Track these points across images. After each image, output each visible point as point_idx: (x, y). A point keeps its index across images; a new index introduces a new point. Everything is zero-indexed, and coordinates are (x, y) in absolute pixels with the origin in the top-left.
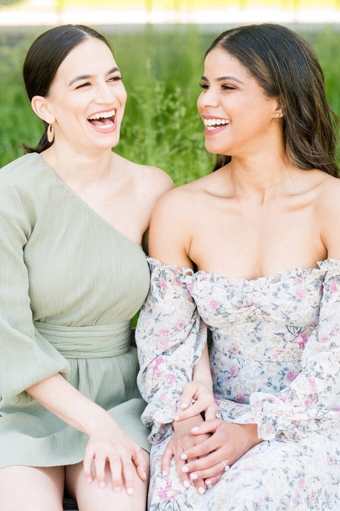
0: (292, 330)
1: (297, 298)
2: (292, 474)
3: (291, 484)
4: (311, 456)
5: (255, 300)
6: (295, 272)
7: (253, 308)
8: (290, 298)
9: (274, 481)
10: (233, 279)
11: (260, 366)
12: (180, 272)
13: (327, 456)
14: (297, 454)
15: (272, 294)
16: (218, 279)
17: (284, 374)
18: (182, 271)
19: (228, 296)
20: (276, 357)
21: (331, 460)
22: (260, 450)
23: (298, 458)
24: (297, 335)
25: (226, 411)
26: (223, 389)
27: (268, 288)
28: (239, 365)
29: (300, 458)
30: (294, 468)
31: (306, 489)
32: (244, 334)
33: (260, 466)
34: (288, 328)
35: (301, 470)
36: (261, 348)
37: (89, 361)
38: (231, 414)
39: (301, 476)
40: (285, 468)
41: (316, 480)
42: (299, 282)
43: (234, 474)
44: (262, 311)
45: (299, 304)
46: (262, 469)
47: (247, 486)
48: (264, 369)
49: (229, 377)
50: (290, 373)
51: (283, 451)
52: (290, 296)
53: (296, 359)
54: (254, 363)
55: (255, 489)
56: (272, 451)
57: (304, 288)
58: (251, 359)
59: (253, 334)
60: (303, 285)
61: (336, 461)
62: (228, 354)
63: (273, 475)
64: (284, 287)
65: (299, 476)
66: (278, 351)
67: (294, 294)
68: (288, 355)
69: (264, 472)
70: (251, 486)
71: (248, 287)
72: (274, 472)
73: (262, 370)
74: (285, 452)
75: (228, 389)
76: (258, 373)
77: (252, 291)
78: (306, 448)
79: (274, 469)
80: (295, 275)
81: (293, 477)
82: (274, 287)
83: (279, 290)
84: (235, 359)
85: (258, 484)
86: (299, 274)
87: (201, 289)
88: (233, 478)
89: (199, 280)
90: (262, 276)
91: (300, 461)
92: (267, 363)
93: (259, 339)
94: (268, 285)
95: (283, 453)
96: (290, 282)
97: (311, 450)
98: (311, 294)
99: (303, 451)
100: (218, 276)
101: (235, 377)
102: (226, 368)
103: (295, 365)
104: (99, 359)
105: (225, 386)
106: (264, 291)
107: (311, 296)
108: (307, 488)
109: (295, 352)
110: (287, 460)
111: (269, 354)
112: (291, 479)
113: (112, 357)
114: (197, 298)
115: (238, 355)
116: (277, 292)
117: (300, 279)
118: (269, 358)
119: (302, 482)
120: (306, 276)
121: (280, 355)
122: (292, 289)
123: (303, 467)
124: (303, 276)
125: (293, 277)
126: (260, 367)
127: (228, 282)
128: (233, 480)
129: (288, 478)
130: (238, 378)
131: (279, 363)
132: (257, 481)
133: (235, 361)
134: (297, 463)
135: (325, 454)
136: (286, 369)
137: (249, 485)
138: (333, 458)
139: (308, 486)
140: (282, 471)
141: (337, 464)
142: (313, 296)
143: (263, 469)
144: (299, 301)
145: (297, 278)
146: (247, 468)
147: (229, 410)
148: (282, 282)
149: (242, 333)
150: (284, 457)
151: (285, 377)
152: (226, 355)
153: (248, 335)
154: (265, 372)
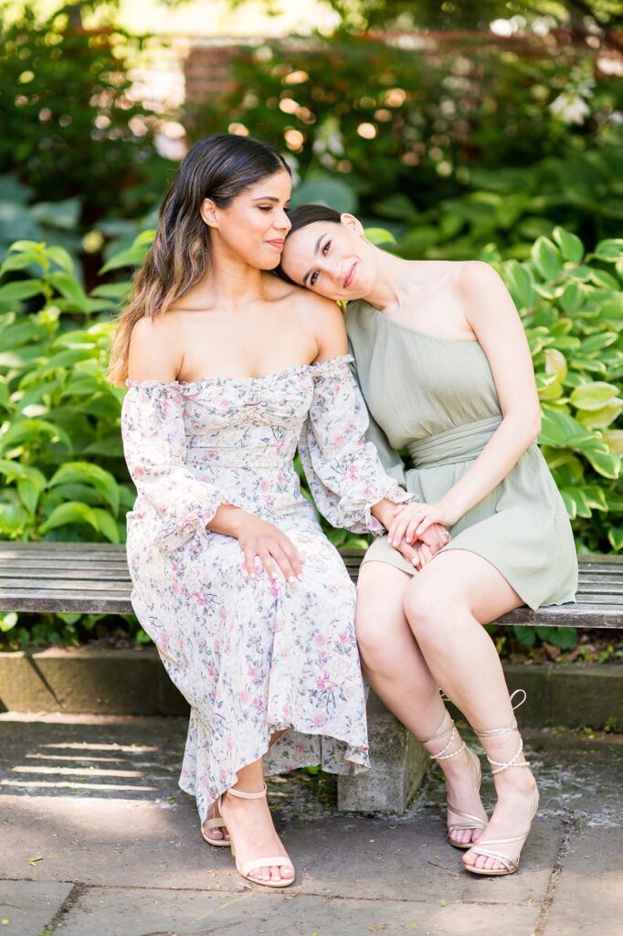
123: (313, 623)
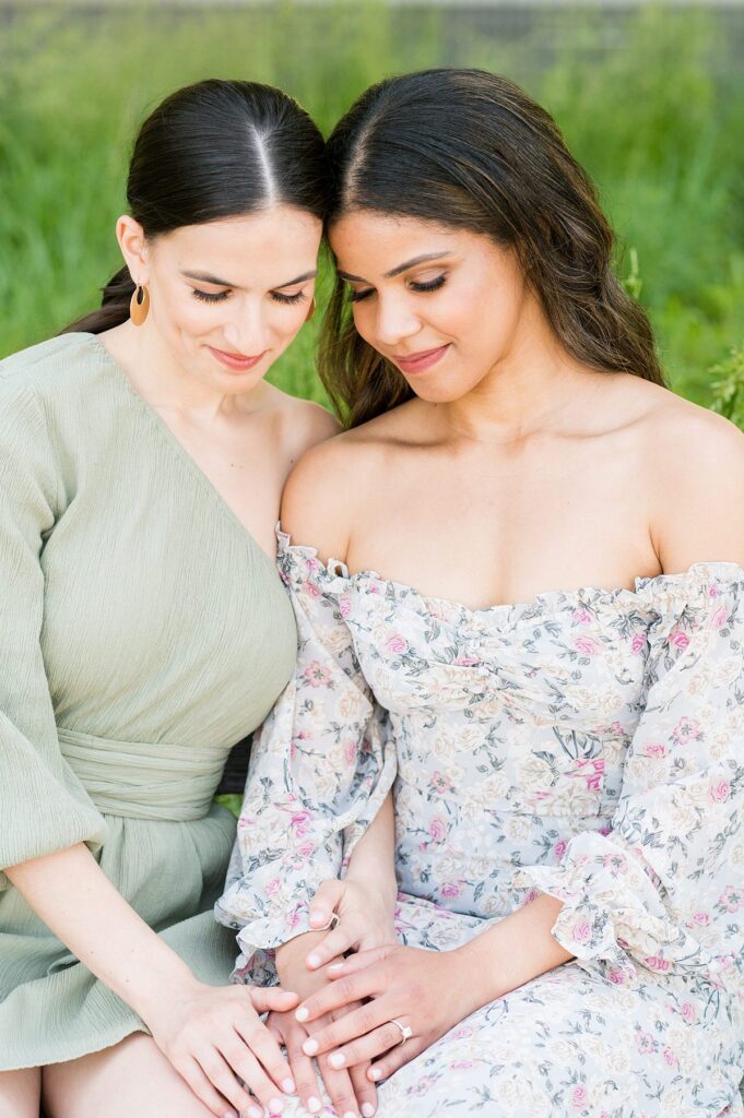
0: (571, 746)
1: (580, 653)
2: (558, 1075)
3: (556, 1099)
4: (600, 1034)
5: (486, 655)
6: (578, 597)
7: (482, 671)
8: (564, 655)
9: (517, 1090)
10: (438, 601)
11: (495, 822)
12: (321, 565)
13: (635, 1032)
14: (570, 1029)
15: (521, 643)
16: (404, 594)
17: (548, 845)
18: (326, 565)
19: (427, 633)
20: (532, 803)
21: (644, 1043)
22: (487, 1019)
23: (571, 1038)
24: (583, 760)
25: (414, 928)
26: (412, 870)
27: (514, 629)
28: (450, 819)
29: (576, 1038)
30: (563, 1063)
31: (588, 1109)
32: (464, 750)
33: (486, 1057)
34: (562, 743)
35: (577, 1067)
36: (499, 785)
37: (129, 823)
38: (426, 936)
39: (579, 1081)
40: (542, 1062)
41: (611, 1087)
42: (584, 620)
43: (425, 1077)
44: (504, 681)
45: (583, 669)
46: (490, 1064)
47: (453, 1104)
48: (505, 831)
49: (426, 843)
50: (563, 843)
51: (538, 1022)
52: (563, 650)
53: (577, 812)
54: (481, 814)
55: (471, 1109)
56: (513, 1021)
57: (596, 635)
58: (475, 804)
59: (484, 753)
60: (593, 626)
61: (655, 1044)
62: (426, 791)
63: (515, 1076)
64: (549, 630)
65: (574, 1080)
66: (538, 793)
67: (573, 647)
68: (560, 802)
69: (495, 1071)
70: (462, 1104)
71: (469, 626)
72: (518, 1071)
73: (498, 833)
74: (542, 1024)
75: (423, 870)
76: (490, 840)
77: (478, 634)
78: (589, 1016)
79: (518, 1065)
80: (575, 604)
81: (561, 1083)
82: (526, 629)
83: (537, 634)
84: (441, 803)
85: (479, 1098)
86: (585, 602)
87: (368, 609)
88: (424, 1086)
89: (363, 590)
90: (501, 602)
91: (576, 1046)
92: (511, 817)
93: (496, 765)
94: (513, 623)
95: (539, 1026)
96: (563, 618)
97: (601, 1020)
98: (612, 648)
99: (582, 1023)
100: (405, 588)
101: (439, 843)
102: (419, 823)
103: (573, 826)
104: (151, 823)
105: (416, 862)
106: (504, 637)
107: (610, 652)
108: (591, 1107)
109: (575, 797)
110: (547, 1042)
111: (517, 797)
112: (557, 1088)
113: (177, 822)
114: (359, 630)
115: (447, 795)
116: (532, 638)
117: (587, 613)
118: (517, 805)
119: (580, 1093)
120: (600, 607)
121: (541, 802)
122: (568, 635)
123: (582, 1059)
124: (594, 607)
125: (571, 608)
126: (495, 826)
127: (427, 605)
128: (423, 1091)
129: (549, 1085)
130: (445, 847)
131: (537, 820)
132: (478, 1092)
133: (441, 806)
134: (569, 1050)
135: (631, 1027)
136: (553, 833)
137: (459, 1102)
138: (648, 1038)
139: (593, 1102)
140: (536, 1068)
141: (656, 1051)
142: (616, 653)
143: (494, 1064)
144: (585, 662)
145: (580, 611)
146: (458, 1063)
147: (421, 925)
148: (544, 618)
149: (460, 747)
150: (539, 1035)
151: (551, 851)
152: (421, 793)
153: (474, 754)
154: (507, 838)
